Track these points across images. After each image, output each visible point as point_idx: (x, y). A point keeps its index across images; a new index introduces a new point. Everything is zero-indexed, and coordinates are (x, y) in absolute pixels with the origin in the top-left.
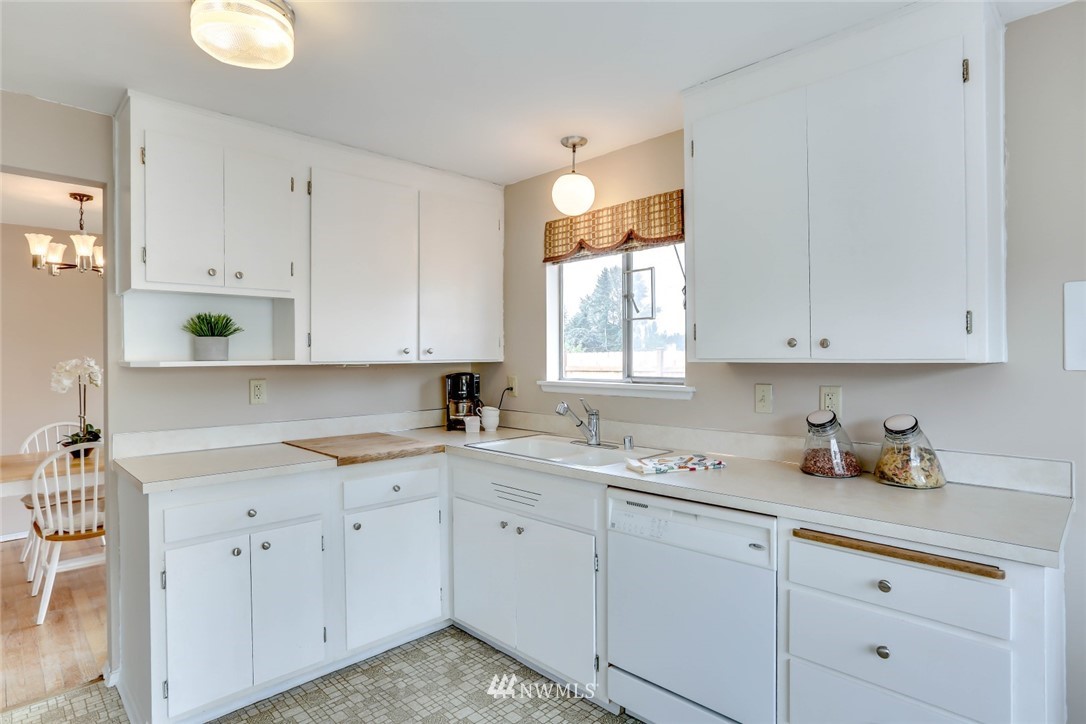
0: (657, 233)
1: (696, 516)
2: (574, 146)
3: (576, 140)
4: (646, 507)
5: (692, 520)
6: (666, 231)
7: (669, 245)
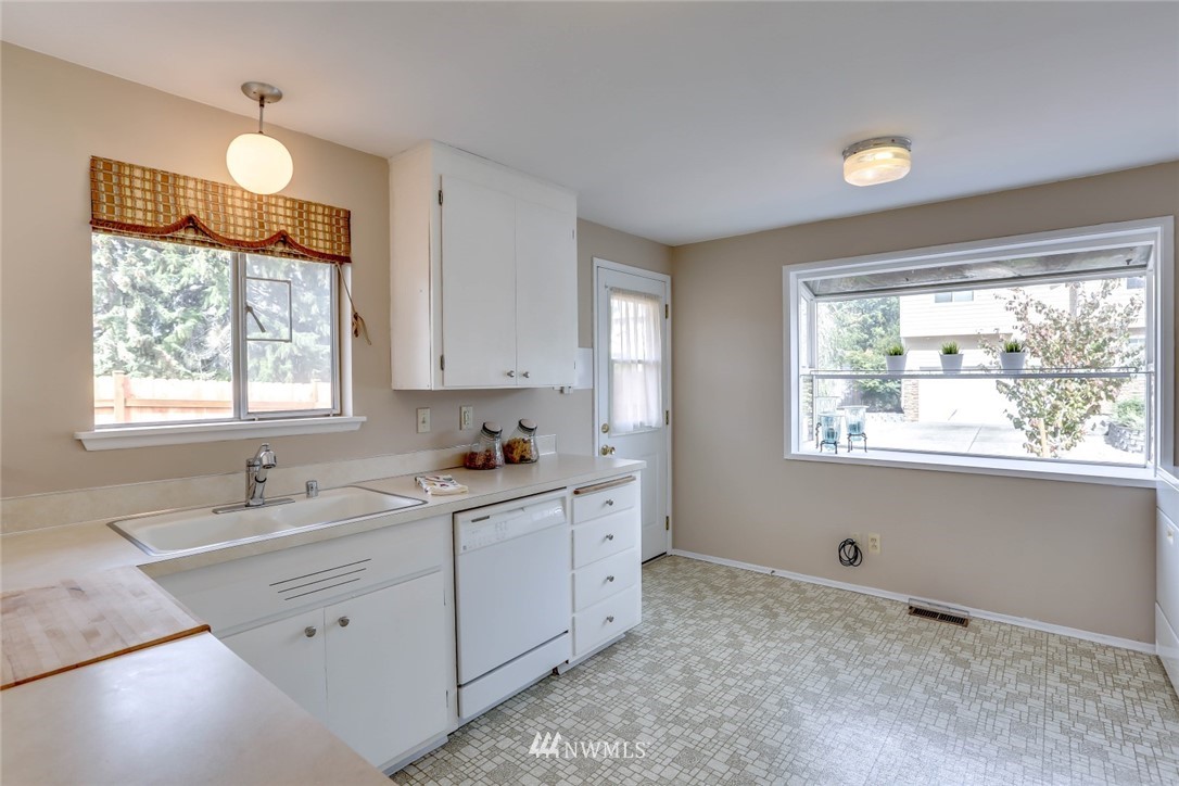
0: (321, 246)
1: (522, 508)
2: (262, 99)
3: (267, 91)
4: (488, 517)
5: (521, 512)
6: (332, 249)
7: (326, 262)
